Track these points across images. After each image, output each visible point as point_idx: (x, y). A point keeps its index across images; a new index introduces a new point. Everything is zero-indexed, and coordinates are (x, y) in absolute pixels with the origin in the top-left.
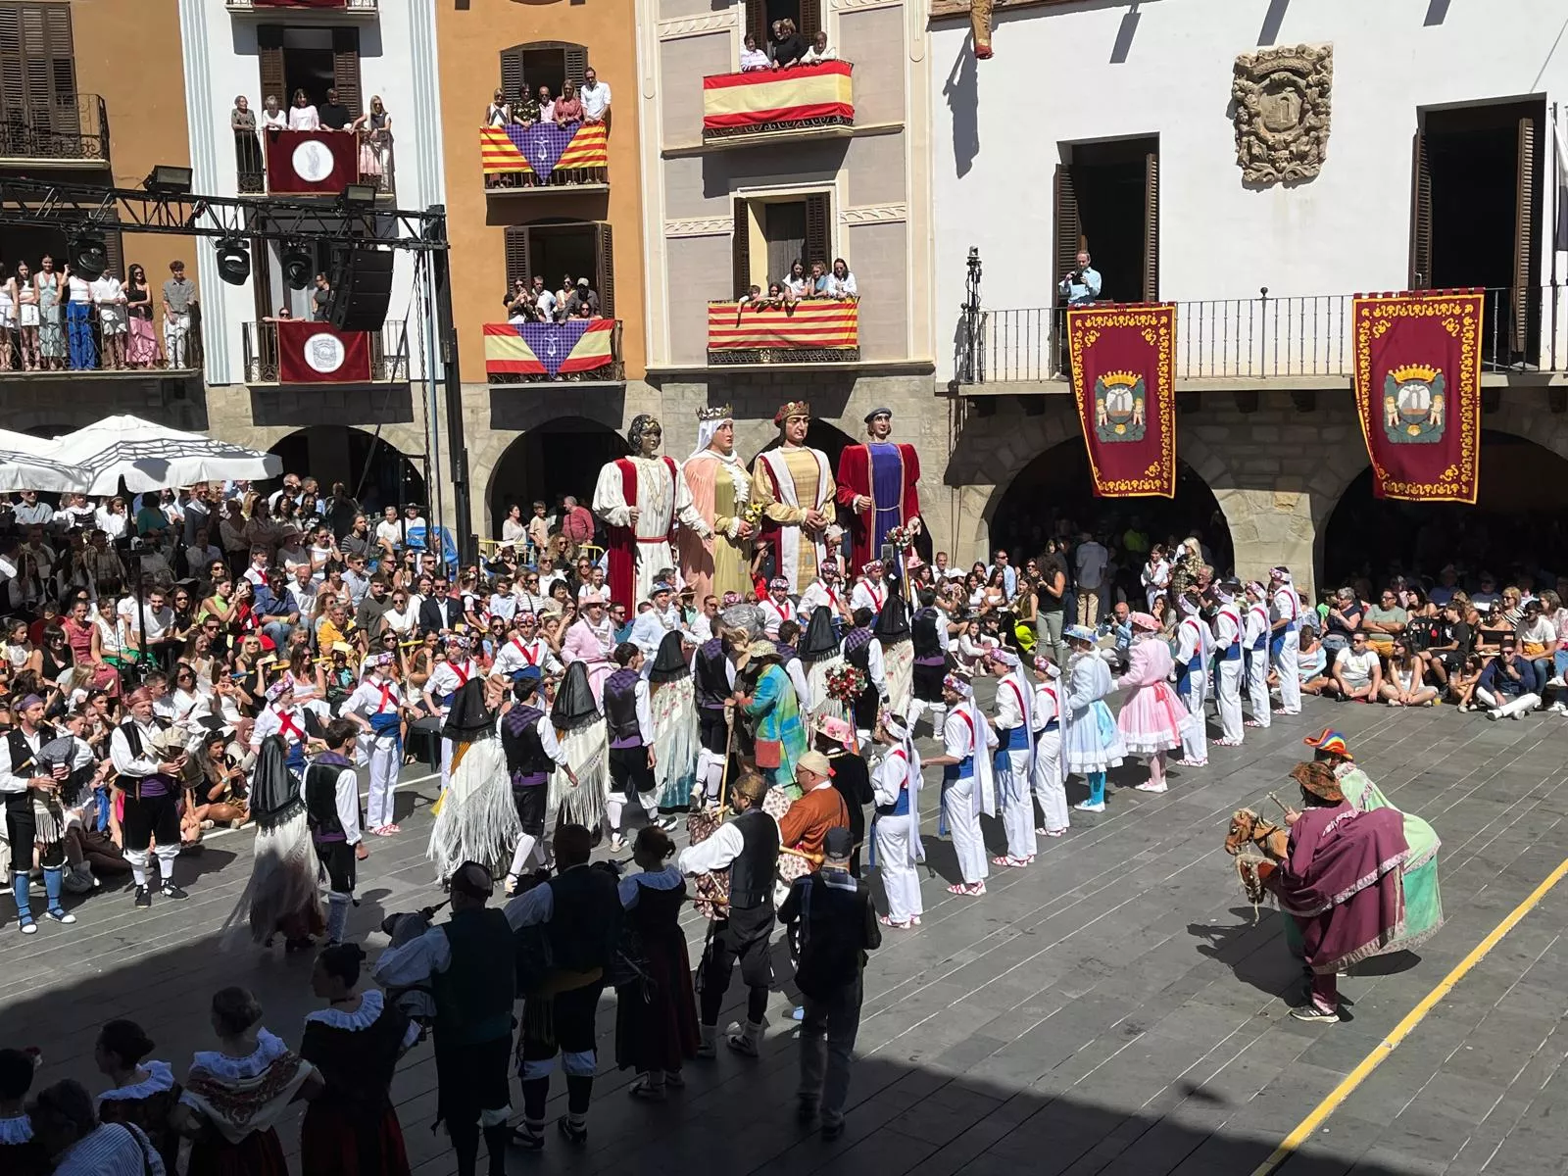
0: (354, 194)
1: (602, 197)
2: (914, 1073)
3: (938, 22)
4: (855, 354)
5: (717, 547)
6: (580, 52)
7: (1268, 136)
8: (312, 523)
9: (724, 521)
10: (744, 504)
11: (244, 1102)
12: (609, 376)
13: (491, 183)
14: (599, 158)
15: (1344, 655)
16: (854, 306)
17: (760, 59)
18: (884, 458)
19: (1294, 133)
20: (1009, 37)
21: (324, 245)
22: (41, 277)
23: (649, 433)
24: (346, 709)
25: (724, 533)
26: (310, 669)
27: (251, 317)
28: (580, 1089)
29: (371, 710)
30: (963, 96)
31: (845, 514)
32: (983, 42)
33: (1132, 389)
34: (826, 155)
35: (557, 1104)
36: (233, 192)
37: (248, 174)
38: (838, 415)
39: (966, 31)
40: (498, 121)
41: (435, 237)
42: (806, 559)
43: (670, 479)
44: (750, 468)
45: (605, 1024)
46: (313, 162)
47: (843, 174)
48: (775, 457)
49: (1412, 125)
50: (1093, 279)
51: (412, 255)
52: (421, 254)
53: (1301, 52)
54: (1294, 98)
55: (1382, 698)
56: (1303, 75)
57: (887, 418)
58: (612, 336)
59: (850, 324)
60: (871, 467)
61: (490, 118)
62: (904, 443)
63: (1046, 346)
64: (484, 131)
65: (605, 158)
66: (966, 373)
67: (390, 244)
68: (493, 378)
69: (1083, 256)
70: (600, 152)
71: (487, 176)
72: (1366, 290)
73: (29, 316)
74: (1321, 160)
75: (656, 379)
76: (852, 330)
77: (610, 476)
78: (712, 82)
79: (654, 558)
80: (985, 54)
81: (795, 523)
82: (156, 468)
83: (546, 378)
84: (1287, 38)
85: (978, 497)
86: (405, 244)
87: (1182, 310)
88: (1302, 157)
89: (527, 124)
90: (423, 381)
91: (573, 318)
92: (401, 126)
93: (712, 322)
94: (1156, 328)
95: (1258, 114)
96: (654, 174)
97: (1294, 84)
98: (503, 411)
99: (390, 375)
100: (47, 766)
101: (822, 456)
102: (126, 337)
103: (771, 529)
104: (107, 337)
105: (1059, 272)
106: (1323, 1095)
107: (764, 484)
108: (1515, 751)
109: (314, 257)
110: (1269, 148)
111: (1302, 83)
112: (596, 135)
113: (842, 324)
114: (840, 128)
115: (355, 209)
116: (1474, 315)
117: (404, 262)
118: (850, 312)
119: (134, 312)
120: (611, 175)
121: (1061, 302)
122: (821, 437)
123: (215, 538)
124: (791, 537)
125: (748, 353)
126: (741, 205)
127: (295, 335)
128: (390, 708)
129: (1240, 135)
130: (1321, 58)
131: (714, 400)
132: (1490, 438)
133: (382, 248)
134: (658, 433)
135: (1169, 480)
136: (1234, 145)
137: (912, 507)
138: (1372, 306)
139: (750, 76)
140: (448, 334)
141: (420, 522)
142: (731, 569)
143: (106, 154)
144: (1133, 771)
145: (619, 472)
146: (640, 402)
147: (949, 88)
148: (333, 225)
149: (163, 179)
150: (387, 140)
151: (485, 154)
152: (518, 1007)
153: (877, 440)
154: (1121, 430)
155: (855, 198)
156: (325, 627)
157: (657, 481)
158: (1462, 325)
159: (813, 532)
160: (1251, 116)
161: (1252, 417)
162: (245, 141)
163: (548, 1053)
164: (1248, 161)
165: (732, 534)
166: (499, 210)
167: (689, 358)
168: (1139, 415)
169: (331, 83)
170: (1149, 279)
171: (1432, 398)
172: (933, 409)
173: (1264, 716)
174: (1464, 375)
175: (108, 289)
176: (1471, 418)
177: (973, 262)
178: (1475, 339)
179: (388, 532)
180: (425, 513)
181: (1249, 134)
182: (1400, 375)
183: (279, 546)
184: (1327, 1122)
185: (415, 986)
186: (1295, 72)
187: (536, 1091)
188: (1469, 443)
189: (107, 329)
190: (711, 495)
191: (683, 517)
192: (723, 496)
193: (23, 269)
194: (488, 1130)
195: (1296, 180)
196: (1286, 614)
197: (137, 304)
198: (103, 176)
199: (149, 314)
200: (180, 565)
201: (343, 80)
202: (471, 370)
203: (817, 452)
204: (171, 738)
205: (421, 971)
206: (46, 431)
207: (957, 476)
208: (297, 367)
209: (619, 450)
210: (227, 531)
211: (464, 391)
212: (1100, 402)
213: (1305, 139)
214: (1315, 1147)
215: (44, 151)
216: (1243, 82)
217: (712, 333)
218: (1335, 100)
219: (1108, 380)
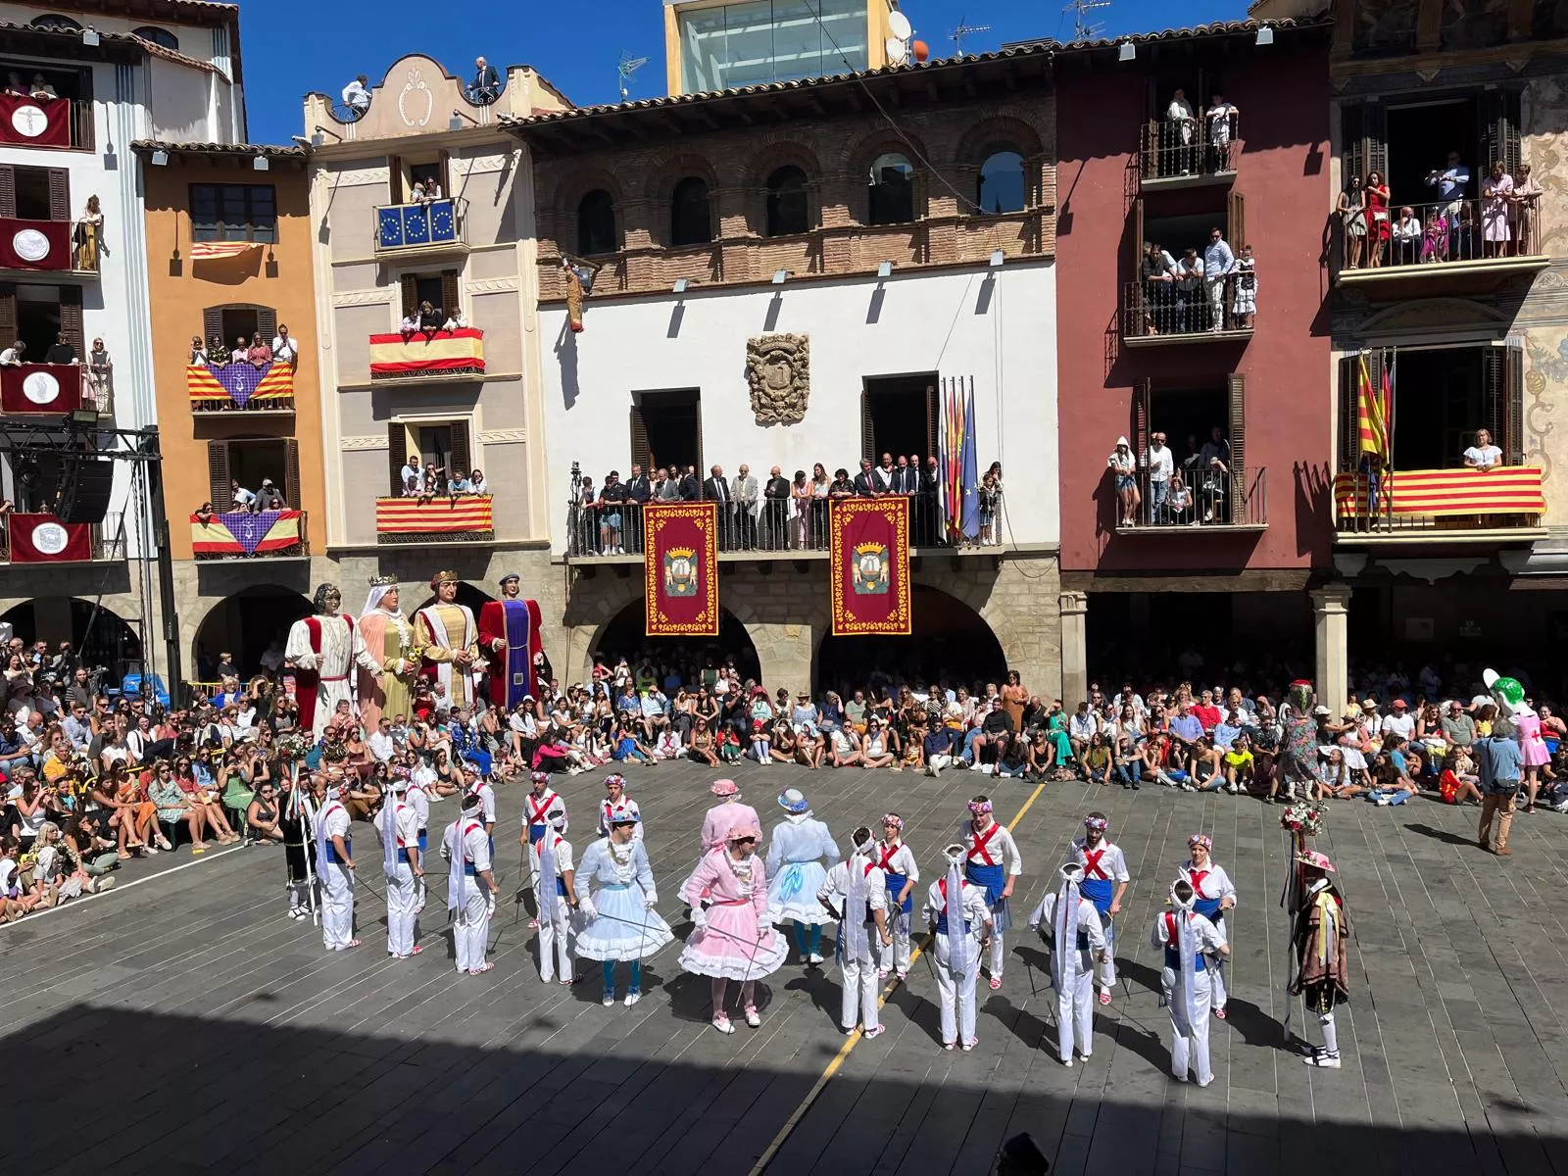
0: (78, 416)
1: (290, 421)
3: (544, 305)
4: (490, 535)
5: (387, 681)
6: (270, 314)
7: (771, 392)
9: (392, 661)
10: (407, 648)
12: (298, 553)
13: (196, 406)
14: (286, 391)
16: (489, 501)
18: (515, 611)
19: (787, 391)
20: (594, 318)
23: (331, 598)
25: (392, 670)
30: (567, 354)
32: (576, 321)
33: (689, 560)
34: (467, 394)
38: (481, 577)
41: (150, 450)
42: (458, 687)
43: (348, 631)
44: (412, 620)
46: (41, 388)
47: (478, 406)
48: (431, 612)
49: (860, 388)
51: (129, 464)
52: (137, 463)
53: (789, 338)
54: (786, 367)
56: (791, 354)
57: (516, 582)
58: (299, 523)
59: (486, 514)
60: (505, 617)
62: (529, 599)
64: (189, 368)
65: (291, 391)
67: (110, 455)
68: (199, 556)
70: (288, 387)
71: (194, 401)
74: (805, 409)
75: (335, 554)
76: (488, 518)
77: (299, 630)
78: (376, 339)
79: (334, 692)
80: (578, 329)
81: (447, 661)
83: (244, 555)
84: (781, 329)
85: (586, 634)
86: (123, 455)
88: (793, 406)
90: (140, 559)
91: (267, 510)
93: (379, 512)
94: (703, 519)
95: (764, 378)
97: (786, 359)
98: (209, 581)
99: (109, 554)
101: (468, 611)
103: (429, 666)
107: (422, 632)
108: (943, 794)
110: (772, 400)
111: (791, 358)
112: (285, 374)
113: (480, 514)
114: (473, 375)
115: (76, 427)
116: (903, 510)
117: (122, 470)
118: (486, 505)
120: (297, 405)
122: (466, 596)
124: (445, 672)
127: (24, 525)
129: (753, 391)
130: (802, 343)
131: (383, 571)
132: (916, 588)
133: (104, 458)
134: (338, 598)
135: (713, 623)
136: (749, 397)
137: (537, 645)
140: (161, 525)
142: (398, 698)
145: (306, 627)
146: (322, 573)
147: (557, 349)
151: (192, 385)
153: (509, 598)
154: (682, 588)
155: (487, 424)
156: (49, 759)
157: (337, 633)
158: (897, 517)
159: (462, 667)
160: (759, 379)
161: (768, 577)
164: (759, 408)
165: (399, 671)
166: (203, 427)
167: (362, 539)
168: (693, 578)
171: (881, 564)
172: (550, 575)
174: (899, 549)
176: (904, 577)
178: (905, 526)
181: (758, 390)
182: (861, 549)
186: (785, 350)
188: (904, 594)
190: (380, 643)
191: (359, 660)
192: (391, 643)
195: (789, 421)
201: (69, 326)
202: (180, 550)
203: (464, 607)
207: (572, 620)
208: (25, 550)
209: (306, 610)
211: (175, 566)
212: (668, 568)
213: (794, 395)
216: (752, 355)
217: (379, 521)
218: (812, 370)
219: (673, 553)
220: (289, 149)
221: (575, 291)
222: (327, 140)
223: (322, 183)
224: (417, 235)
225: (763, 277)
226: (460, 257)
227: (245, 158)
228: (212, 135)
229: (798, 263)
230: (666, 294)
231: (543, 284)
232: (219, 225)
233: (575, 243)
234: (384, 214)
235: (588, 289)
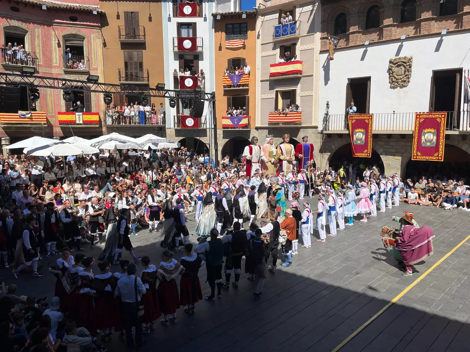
0: (197, 89)
1: (247, 90)
2: (308, 279)
3: (322, 52)
4: (300, 124)
5: (269, 165)
6: (244, 60)
7: (397, 77)
8: (186, 157)
9: (270, 159)
10: (275, 156)
11: (170, 272)
12: (247, 128)
13: (224, 87)
14: (247, 82)
15: (410, 194)
16: (301, 113)
17: (282, 61)
18: (306, 146)
19: (403, 76)
20: (338, 55)
21: (190, 100)
22: (135, 106)
23: (255, 140)
24: (192, 195)
25: (270, 162)
26: (185, 186)
27: (176, 114)
28: (237, 277)
29: (197, 196)
30: (326, 68)
31: (297, 158)
32: (331, 56)
33: (363, 133)
34: (296, 81)
35: (232, 279)
36: (173, 89)
37: (176, 86)
38: (296, 137)
39: (328, 54)
40: (227, 74)
41: (213, 98)
42: (288, 168)
43: (259, 150)
44: (277, 148)
45: (243, 263)
46: (189, 83)
47: (299, 85)
48: (282, 146)
49: (431, 74)
50: (355, 108)
51: (208, 102)
52: (210, 102)
53: (405, 58)
54: (403, 68)
55: (418, 204)
56: (405, 63)
57: (307, 138)
58: (248, 119)
59: (300, 117)
60: (303, 148)
61: (225, 74)
62: (311, 143)
63: (343, 122)
64: (224, 76)
65: (248, 82)
66: (325, 128)
67: (204, 100)
68: (224, 128)
69: (353, 103)
70: (248, 80)
71: (224, 86)
72: (418, 112)
73: (133, 114)
74: (409, 82)
75: (257, 129)
76: (300, 119)
77: (247, 149)
78: (272, 66)
79: (255, 167)
80: (332, 59)
81: (286, 160)
82: (156, 144)
83: (234, 128)
84: (402, 55)
85: (327, 156)
86: (207, 100)
87: (375, 116)
88: (404, 81)
89: (232, 75)
90: (209, 128)
91: (240, 116)
92: (207, 75)
93: (270, 117)
94: (368, 119)
95: (394, 72)
96: (259, 85)
97: (403, 65)
98: (226, 135)
99: (203, 127)
100: (133, 204)
101: (292, 146)
102: (151, 118)
103: (280, 161)
104: (147, 118)
105: (347, 107)
106: (401, 291)
107: (279, 151)
108: (450, 217)
109: (188, 102)
110: (397, 79)
111: (405, 65)
112: (247, 77)
113: (298, 117)
114: (299, 75)
115: (197, 93)
116: (444, 118)
117: (206, 103)
118: (300, 115)
119: (152, 113)
120: (249, 86)
121: (347, 113)
123: (167, 160)
124: (285, 163)
125: (278, 123)
126: (277, 92)
127: (184, 118)
128: (201, 195)
129: (390, 76)
130: (410, 59)
131: (269, 133)
132: (447, 145)
133: (202, 101)
134: (257, 140)
135: (369, 154)
136: (388, 79)
137: (312, 157)
138: (420, 115)
139: (280, 64)
140: (215, 118)
141: (208, 157)
142: (272, 169)
143: (148, 81)
144: (359, 217)
145: (249, 148)
146: (254, 133)
147: (324, 67)
148: (193, 96)
149: (159, 86)
150: (204, 78)
151: (224, 81)
152: (224, 259)
153: (305, 143)
155: (302, 90)
156: (188, 178)
157: (256, 150)
158: (441, 120)
159: (290, 162)
160: (393, 72)
161: (391, 140)
162: (175, 78)
163: (231, 269)
164: (392, 82)
165: (272, 162)
166: (226, 93)
167: (264, 124)
168: (364, 139)
169: (193, 66)
170: (367, 109)
171: (433, 136)
172: (317, 136)
173: (390, 206)
174: (441, 131)
175: (148, 108)
176: (442, 141)
177: (328, 104)
178: (444, 123)
179: (201, 159)
180: (209, 156)
181: (392, 76)
182: (426, 131)
183: (180, 161)
184: (403, 297)
185: (202, 253)
186: (404, 62)
187: (228, 276)
188: (442, 148)
189: (147, 116)
190: (268, 153)
191: (262, 158)
192: (271, 154)
193: (132, 104)
194: (218, 284)
195: (402, 87)
196: (397, 184)
197: (153, 112)
198: (147, 85)
199: (155, 114)
200: (160, 165)
201: (196, 66)
202: (219, 126)
203: (291, 145)
204: (161, 199)
205: (203, 250)
206: (135, 137)
207: (322, 151)
208: (184, 125)
209: (249, 143)
210: (169, 158)
211: (218, 131)
212: (355, 135)
213: (405, 77)
214: (399, 303)
215: (137, 80)
216: (391, 65)
217: (270, 119)
218: (413, 69)
219: (357, 130)
220: (252, 11)
221: (332, 47)
222: (262, 7)
223: (260, 20)
224: (285, 33)
225: (397, 37)
226: (297, 39)
227: (239, 15)
228: (232, 10)
229: (411, 31)
230: (363, 46)
231: (322, 46)
232: (232, 35)
233: (333, 31)
234: (276, 28)
235: (336, 46)
